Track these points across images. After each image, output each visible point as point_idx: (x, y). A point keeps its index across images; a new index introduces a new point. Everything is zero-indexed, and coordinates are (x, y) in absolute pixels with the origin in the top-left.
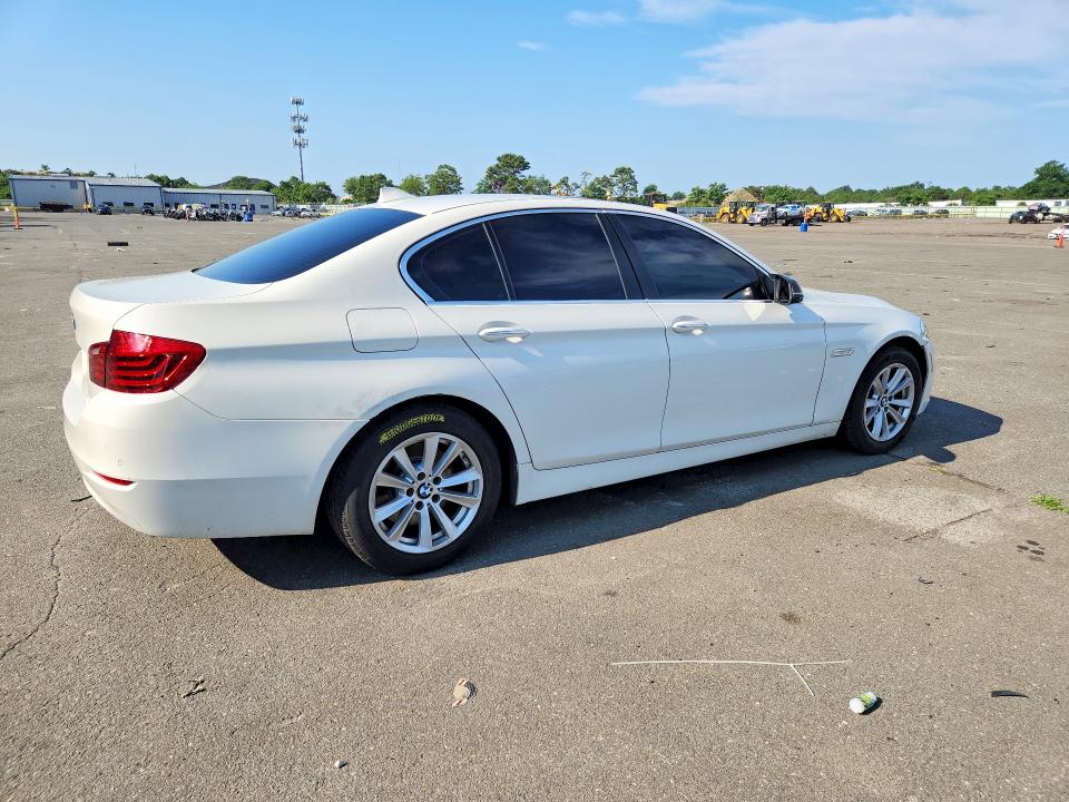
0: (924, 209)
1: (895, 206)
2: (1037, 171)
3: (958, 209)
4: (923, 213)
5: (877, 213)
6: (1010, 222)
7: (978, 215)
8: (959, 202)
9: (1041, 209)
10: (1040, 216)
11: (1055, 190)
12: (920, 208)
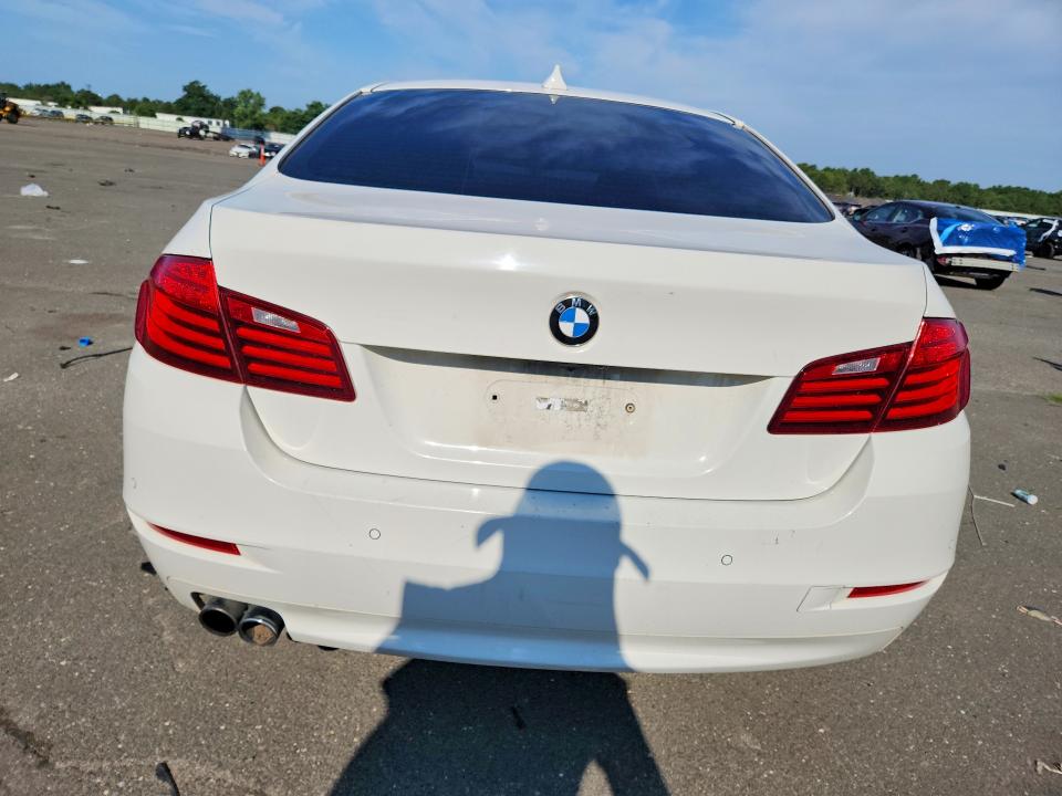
0: (87, 113)
1: (52, 106)
2: (185, 89)
3: (122, 118)
4: (88, 119)
5: (37, 113)
6: (179, 136)
7: (142, 126)
8: (120, 110)
9: (203, 126)
10: (202, 133)
11: (203, 109)
12: (80, 111)
